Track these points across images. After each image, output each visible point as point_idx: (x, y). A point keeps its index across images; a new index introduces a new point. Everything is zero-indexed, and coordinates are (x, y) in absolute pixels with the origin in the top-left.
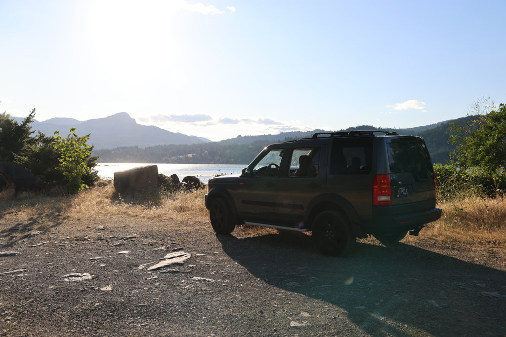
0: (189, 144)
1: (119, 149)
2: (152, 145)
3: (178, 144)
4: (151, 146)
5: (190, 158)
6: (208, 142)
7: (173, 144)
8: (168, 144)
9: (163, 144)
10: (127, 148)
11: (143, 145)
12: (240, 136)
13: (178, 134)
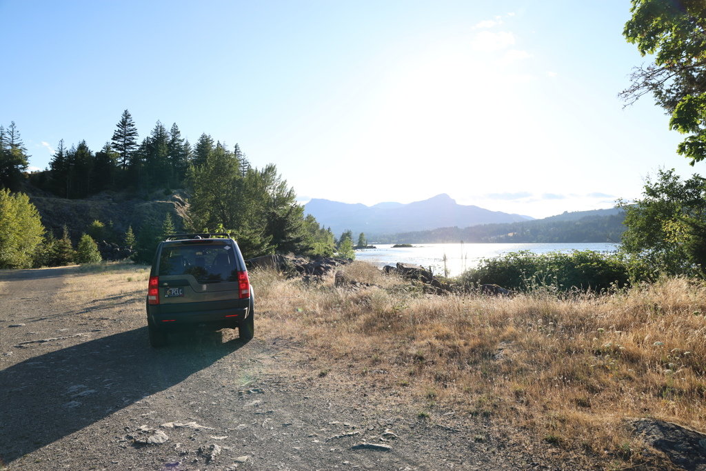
0: (511, 223)
1: (439, 229)
2: (472, 225)
3: (498, 223)
4: (470, 226)
5: (511, 237)
6: (530, 219)
7: (493, 223)
8: (488, 223)
9: (483, 224)
10: (446, 228)
11: (462, 225)
12: (566, 212)
13: (499, 213)
